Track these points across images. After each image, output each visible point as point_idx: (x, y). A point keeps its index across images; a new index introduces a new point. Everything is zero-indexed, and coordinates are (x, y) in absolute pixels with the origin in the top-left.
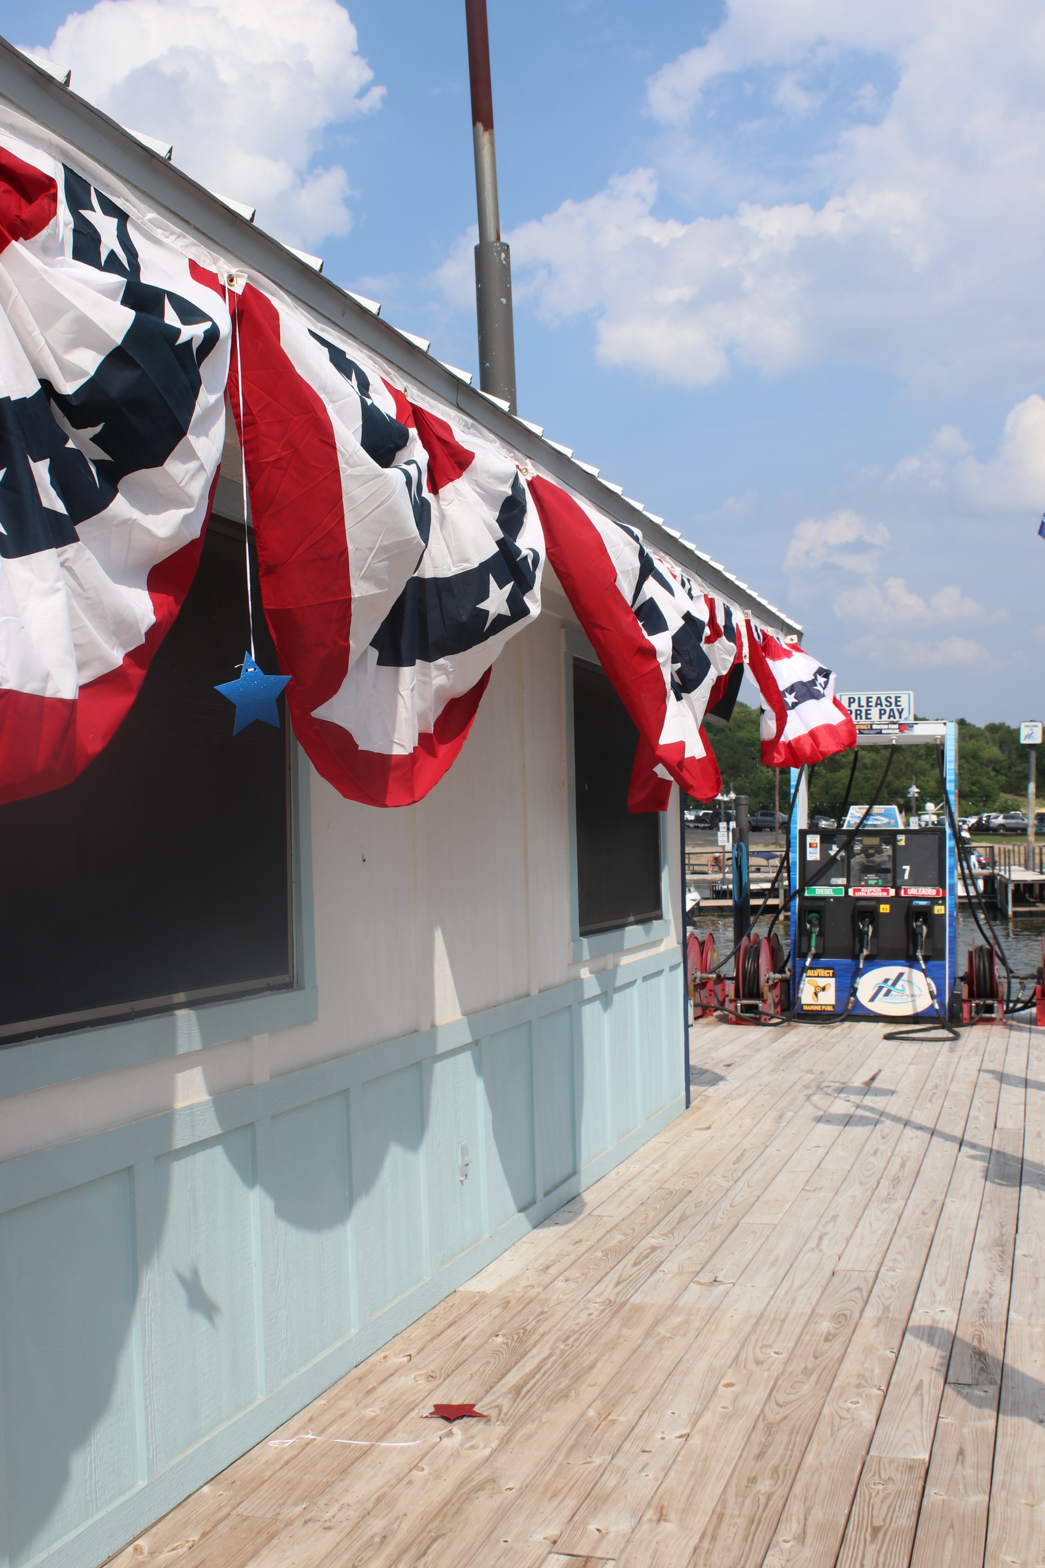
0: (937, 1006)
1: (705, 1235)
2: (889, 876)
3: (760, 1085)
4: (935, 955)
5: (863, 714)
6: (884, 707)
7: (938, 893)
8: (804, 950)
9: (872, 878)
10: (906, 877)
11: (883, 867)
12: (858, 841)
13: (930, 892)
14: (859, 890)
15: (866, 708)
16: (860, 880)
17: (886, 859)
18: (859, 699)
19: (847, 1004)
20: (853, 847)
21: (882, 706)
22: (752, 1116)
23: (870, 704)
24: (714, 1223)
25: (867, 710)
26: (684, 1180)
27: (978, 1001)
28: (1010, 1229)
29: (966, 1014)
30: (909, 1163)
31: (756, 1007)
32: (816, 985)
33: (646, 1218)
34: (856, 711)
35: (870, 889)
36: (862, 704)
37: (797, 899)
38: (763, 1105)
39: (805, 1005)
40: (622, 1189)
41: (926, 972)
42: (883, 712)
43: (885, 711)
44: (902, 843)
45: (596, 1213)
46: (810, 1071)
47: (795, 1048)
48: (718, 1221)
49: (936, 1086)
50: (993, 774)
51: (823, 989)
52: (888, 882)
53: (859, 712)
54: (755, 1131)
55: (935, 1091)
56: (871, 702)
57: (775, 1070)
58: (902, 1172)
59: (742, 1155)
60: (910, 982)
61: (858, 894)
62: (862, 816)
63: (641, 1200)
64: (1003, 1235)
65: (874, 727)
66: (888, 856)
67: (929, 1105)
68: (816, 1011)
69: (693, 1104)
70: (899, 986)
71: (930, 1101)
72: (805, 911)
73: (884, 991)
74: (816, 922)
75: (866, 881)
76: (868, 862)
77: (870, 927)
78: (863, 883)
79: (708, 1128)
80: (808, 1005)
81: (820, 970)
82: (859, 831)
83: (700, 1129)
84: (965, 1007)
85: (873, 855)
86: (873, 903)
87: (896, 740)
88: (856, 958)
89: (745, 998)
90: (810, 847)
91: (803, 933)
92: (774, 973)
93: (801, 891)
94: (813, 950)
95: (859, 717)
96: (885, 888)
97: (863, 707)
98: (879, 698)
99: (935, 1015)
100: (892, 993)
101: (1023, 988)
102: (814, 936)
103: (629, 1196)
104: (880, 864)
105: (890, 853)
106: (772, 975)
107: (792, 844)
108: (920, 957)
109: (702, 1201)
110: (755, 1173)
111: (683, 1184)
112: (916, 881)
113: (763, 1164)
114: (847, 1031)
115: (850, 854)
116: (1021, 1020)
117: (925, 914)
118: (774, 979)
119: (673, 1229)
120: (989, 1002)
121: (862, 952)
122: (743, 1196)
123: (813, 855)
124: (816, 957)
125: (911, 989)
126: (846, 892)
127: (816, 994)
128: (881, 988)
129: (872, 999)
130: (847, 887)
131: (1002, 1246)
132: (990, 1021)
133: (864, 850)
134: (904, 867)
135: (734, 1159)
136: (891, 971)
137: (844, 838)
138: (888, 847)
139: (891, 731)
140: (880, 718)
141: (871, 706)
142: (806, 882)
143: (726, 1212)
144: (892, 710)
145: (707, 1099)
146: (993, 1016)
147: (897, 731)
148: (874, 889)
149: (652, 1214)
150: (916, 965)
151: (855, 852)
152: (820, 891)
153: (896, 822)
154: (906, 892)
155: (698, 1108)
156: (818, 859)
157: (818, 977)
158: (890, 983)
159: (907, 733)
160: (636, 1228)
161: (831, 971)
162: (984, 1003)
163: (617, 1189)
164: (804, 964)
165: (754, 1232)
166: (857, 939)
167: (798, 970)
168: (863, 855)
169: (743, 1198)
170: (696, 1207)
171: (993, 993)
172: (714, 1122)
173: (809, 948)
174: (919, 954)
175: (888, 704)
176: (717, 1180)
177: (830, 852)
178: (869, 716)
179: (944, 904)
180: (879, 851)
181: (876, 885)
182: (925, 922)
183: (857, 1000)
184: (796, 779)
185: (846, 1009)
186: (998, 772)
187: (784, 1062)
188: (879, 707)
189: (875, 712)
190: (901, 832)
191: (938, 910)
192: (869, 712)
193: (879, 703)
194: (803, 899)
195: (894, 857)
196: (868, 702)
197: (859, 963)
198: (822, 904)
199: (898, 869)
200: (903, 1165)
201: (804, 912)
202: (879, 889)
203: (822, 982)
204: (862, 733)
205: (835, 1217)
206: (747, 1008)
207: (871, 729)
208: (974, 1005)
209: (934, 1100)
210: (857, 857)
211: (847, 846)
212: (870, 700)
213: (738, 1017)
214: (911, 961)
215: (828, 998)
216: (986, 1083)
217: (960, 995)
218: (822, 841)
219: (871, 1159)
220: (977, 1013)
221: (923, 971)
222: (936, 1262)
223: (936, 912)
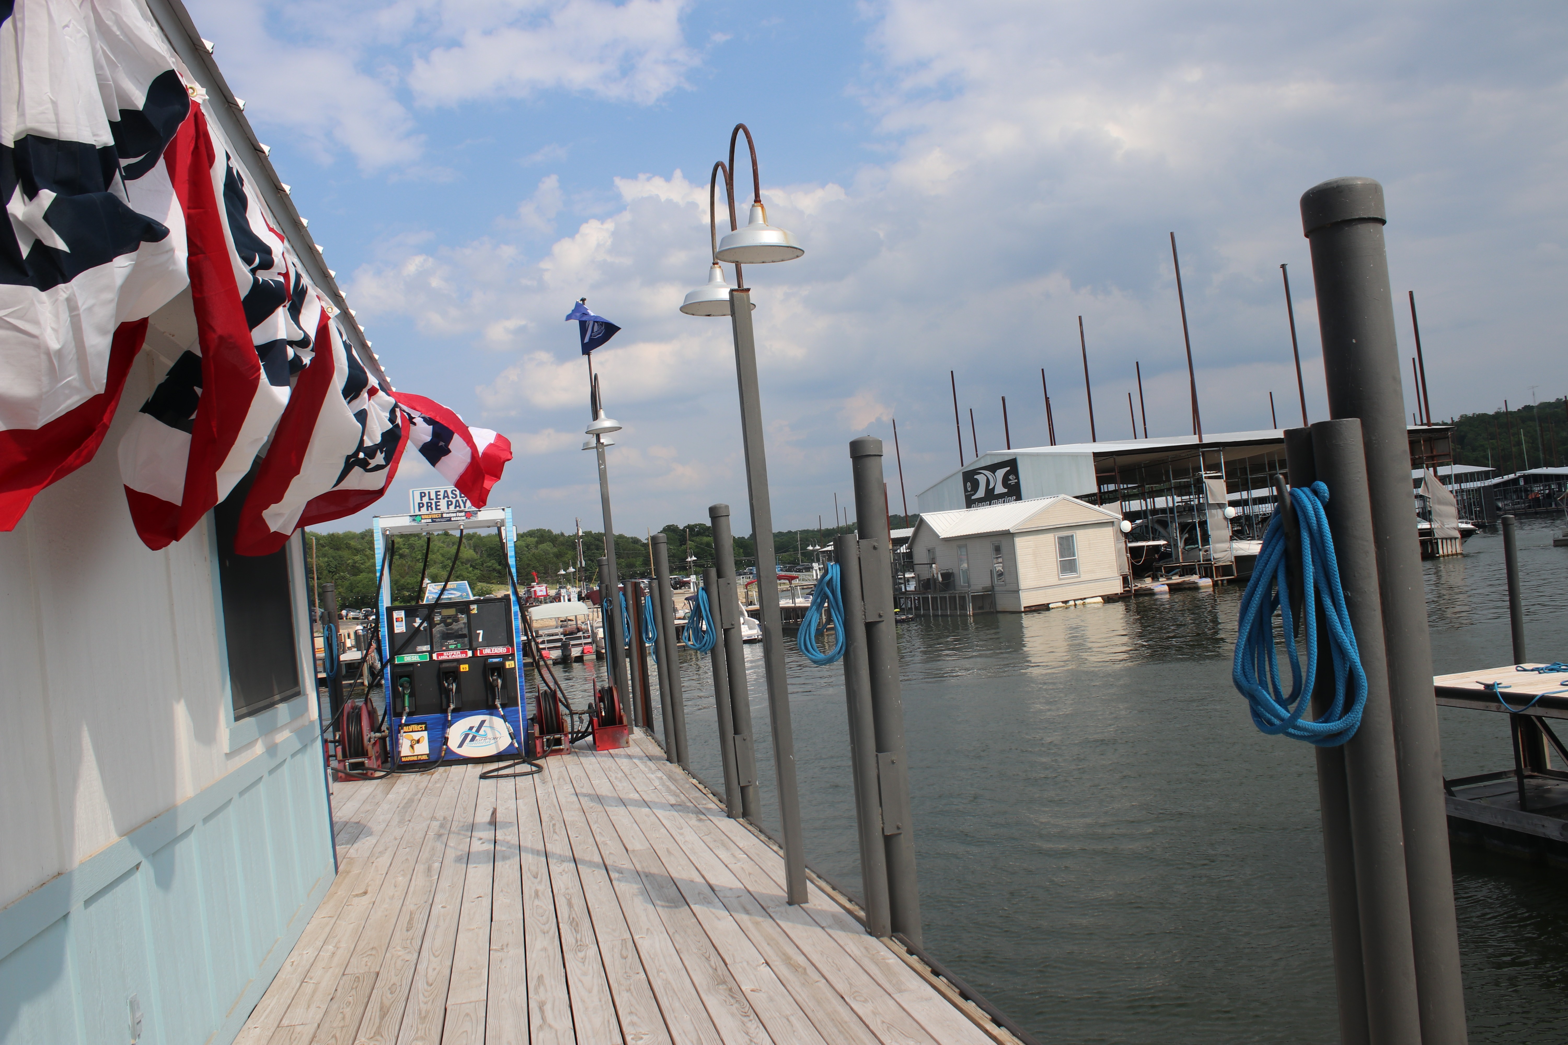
0: (516, 745)
1: (418, 1030)
2: (466, 640)
3: (396, 839)
4: (510, 702)
5: (434, 506)
6: (451, 499)
7: (508, 650)
8: (398, 710)
9: (452, 643)
10: (480, 640)
11: (460, 633)
12: (437, 613)
13: (501, 650)
14: (442, 655)
15: (435, 500)
16: (442, 646)
17: (463, 626)
18: (429, 493)
19: (440, 752)
20: (434, 618)
21: (449, 498)
22: (402, 873)
23: (439, 497)
24: (420, 1011)
25: (436, 502)
26: (365, 959)
27: (547, 737)
28: (715, 960)
29: (539, 749)
30: (573, 901)
31: (363, 763)
32: (412, 739)
33: (344, 1018)
34: (427, 503)
35: (451, 653)
36: (431, 498)
37: (389, 666)
38: (407, 859)
39: (404, 757)
40: (304, 984)
41: (504, 718)
42: (450, 503)
43: (451, 501)
44: (475, 611)
45: (285, 1022)
46: (433, 818)
47: (408, 797)
48: (424, 1007)
49: (552, 818)
50: (471, 569)
51: (418, 741)
52: (465, 645)
53: (429, 504)
54: (411, 889)
55: (553, 822)
56: (439, 495)
57: (401, 822)
58: (573, 912)
59: (411, 919)
60: (492, 727)
61: (441, 658)
62: (439, 592)
63: (329, 994)
64: (716, 970)
65: (445, 515)
66: (464, 623)
67: (556, 837)
68: (413, 761)
69: (341, 868)
70: (482, 732)
71: (555, 832)
72: (397, 677)
73: (470, 737)
74: (408, 685)
75: (447, 646)
76: (447, 630)
77: (454, 684)
78: (444, 648)
79: (365, 893)
80: (406, 756)
81: (412, 726)
82: (438, 604)
83: (357, 895)
84: (538, 742)
85: (451, 624)
86: (455, 664)
87: (463, 525)
88: (445, 711)
89: (351, 757)
90: (397, 621)
91: (396, 695)
92: (375, 733)
93: (392, 658)
94: (407, 709)
95: (430, 508)
96: (463, 650)
97: (433, 499)
98: (446, 492)
99: (516, 752)
100: (477, 738)
101: (581, 721)
102: (407, 697)
103: (314, 992)
104: (457, 631)
105: (465, 620)
106: (373, 734)
107: (381, 620)
108: (499, 706)
109: (394, 984)
110: (434, 939)
111: (366, 965)
112: (489, 643)
113: (437, 926)
114: (445, 775)
115: (432, 625)
116: (581, 748)
117: (499, 669)
118: (375, 737)
119: (379, 1027)
120: (557, 736)
121: (450, 707)
122: (434, 969)
123: (400, 628)
124: (410, 714)
125: (494, 733)
126: (431, 657)
127: (412, 746)
128: (467, 735)
129: (460, 746)
130: (431, 653)
131: (724, 982)
132: (559, 752)
133: (443, 621)
134: (478, 632)
135: (405, 925)
136: (474, 720)
137: (425, 612)
138: (463, 616)
139: (459, 518)
140: (448, 508)
141: (440, 499)
142: (394, 652)
143: (426, 994)
144: (457, 501)
145: (352, 861)
146: (561, 747)
147: (464, 518)
148: (455, 652)
149: (348, 1011)
150: (495, 711)
151: (436, 622)
152: (409, 658)
153: (468, 594)
154: (481, 652)
155: (348, 872)
156: (405, 631)
157: (412, 731)
158: (474, 730)
159: (473, 519)
160: (338, 1035)
161: (424, 726)
162: (554, 737)
163: (298, 984)
164: (401, 722)
165: (467, 1015)
166: (443, 696)
167: (394, 728)
168: (442, 624)
169: (436, 972)
170: (391, 993)
171: (560, 728)
172: (368, 886)
173: (404, 707)
174: (498, 703)
175: (454, 496)
176: (399, 953)
177: (414, 624)
178: (438, 507)
179: (513, 659)
180: (457, 620)
181: (456, 649)
182: (499, 676)
183: (448, 748)
184: (381, 564)
185: (440, 757)
186: (474, 567)
187: (406, 812)
188: (446, 499)
189: (443, 504)
190: (473, 602)
191: (509, 664)
192: (438, 504)
193: (446, 496)
194: (394, 667)
195: (469, 624)
196: (437, 495)
197: (448, 716)
198: (411, 669)
199: (473, 634)
200: (570, 905)
201: (395, 677)
202: (459, 652)
203: (416, 736)
204: (435, 522)
205: (540, 978)
206: (354, 766)
207: (442, 517)
208: (545, 740)
209: (557, 830)
210: (438, 626)
211: (428, 618)
212: (438, 493)
213: (347, 775)
214: (491, 709)
215: (423, 749)
216: (592, 808)
217: (534, 733)
218: (406, 616)
219: (536, 902)
220: (548, 746)
221: (503, 717)
222: (675, 1017)
223: (507, 667)
